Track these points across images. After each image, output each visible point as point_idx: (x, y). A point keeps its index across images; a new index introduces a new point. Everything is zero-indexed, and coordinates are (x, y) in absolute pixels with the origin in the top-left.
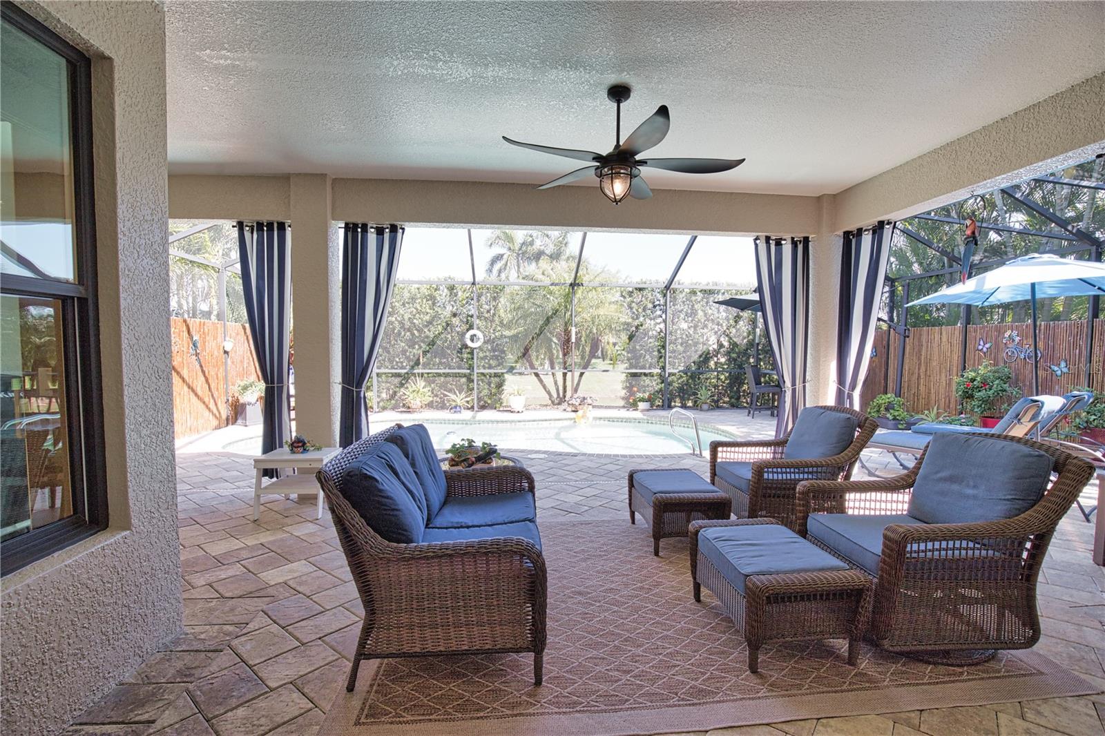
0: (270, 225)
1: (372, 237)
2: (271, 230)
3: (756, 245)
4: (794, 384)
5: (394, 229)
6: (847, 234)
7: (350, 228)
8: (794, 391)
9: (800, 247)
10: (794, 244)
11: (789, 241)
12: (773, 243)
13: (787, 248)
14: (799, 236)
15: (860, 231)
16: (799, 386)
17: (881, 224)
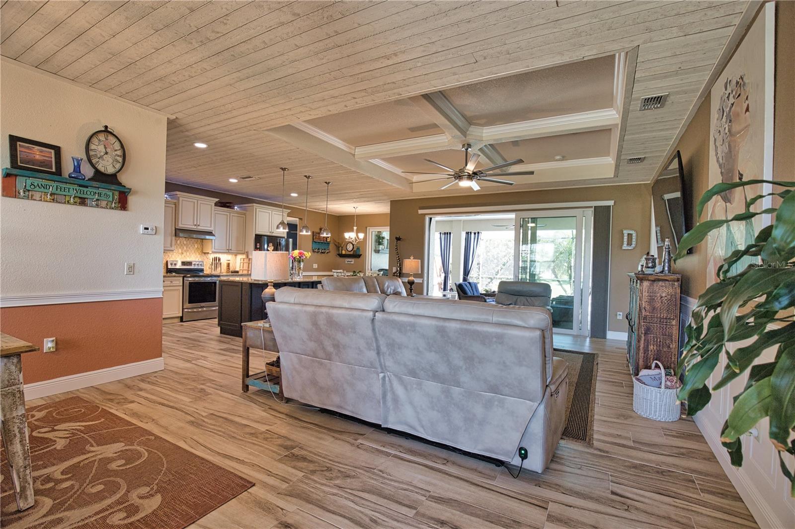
0: (447, 233)
1: (473, 235)
2: (447, 234)
5: (478, 233)
7: (467, 233)
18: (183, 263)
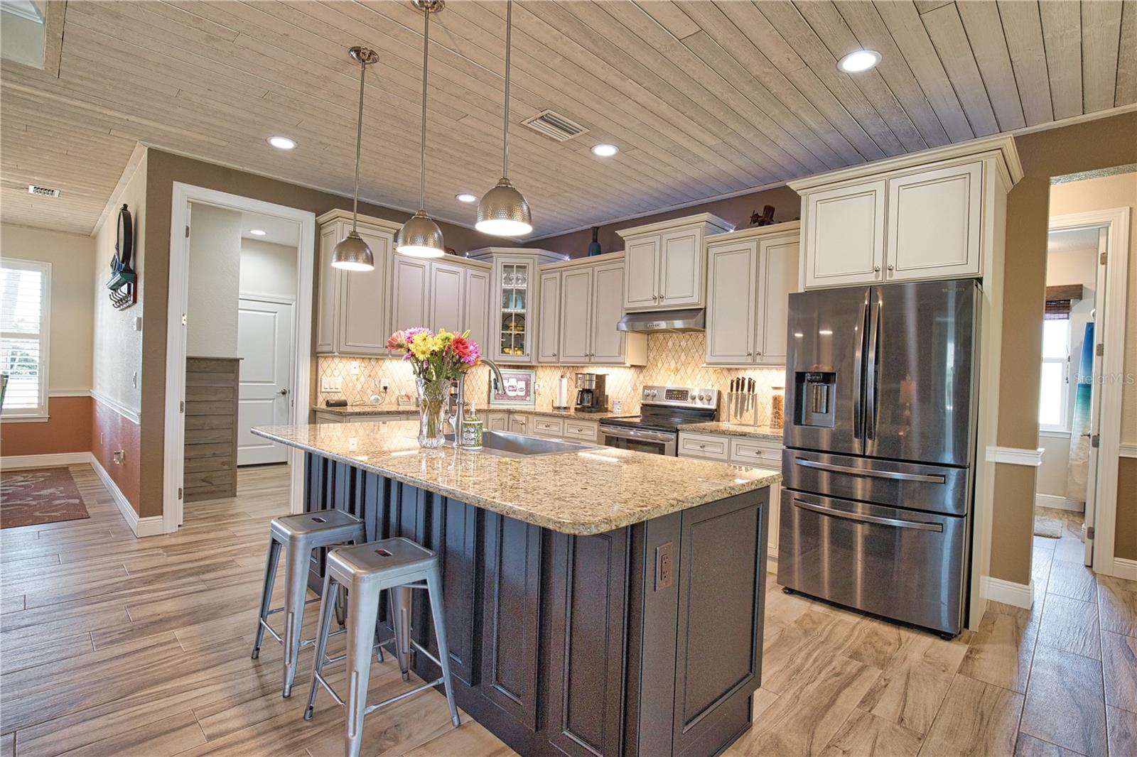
18: (671, 394)
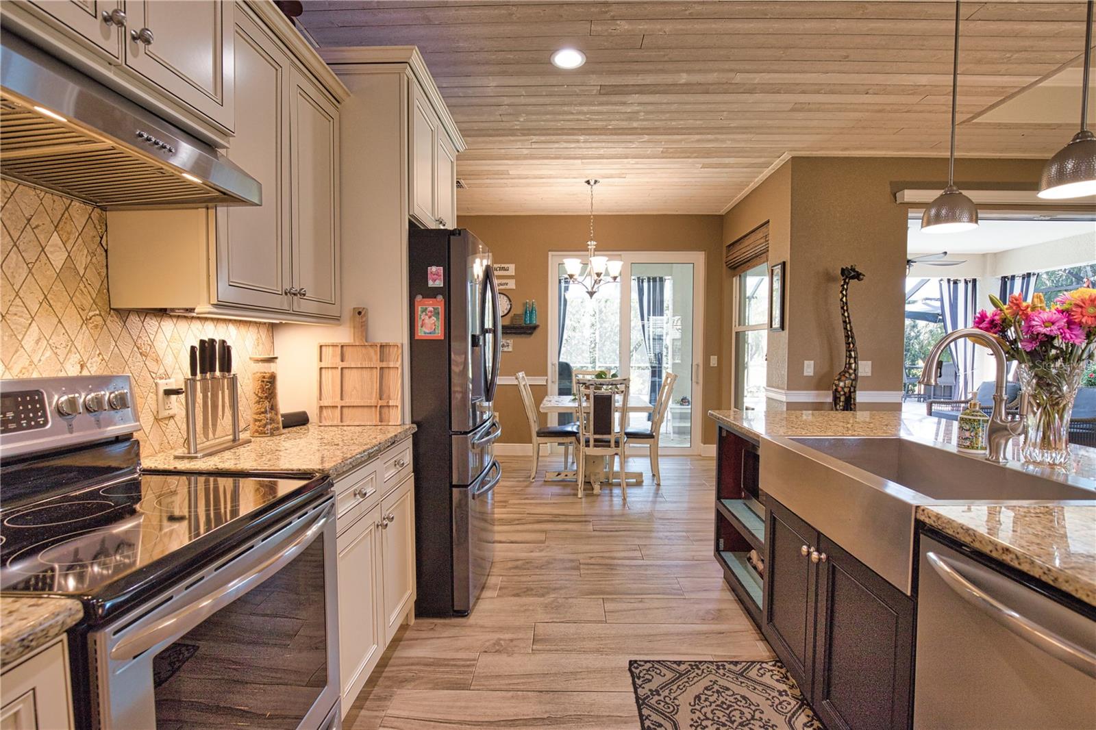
3: (941, 285)
4: (965, 371)
6: (1004, 279)
8: (965, 375)
9: (970, 285)
10: (966, 282)
11: (963, 282)
12: (952, 283)
13: (961, 286)
14: (969, 278)
15: (1013, 277)
16: (969, 372)
17: (1029, 275)
